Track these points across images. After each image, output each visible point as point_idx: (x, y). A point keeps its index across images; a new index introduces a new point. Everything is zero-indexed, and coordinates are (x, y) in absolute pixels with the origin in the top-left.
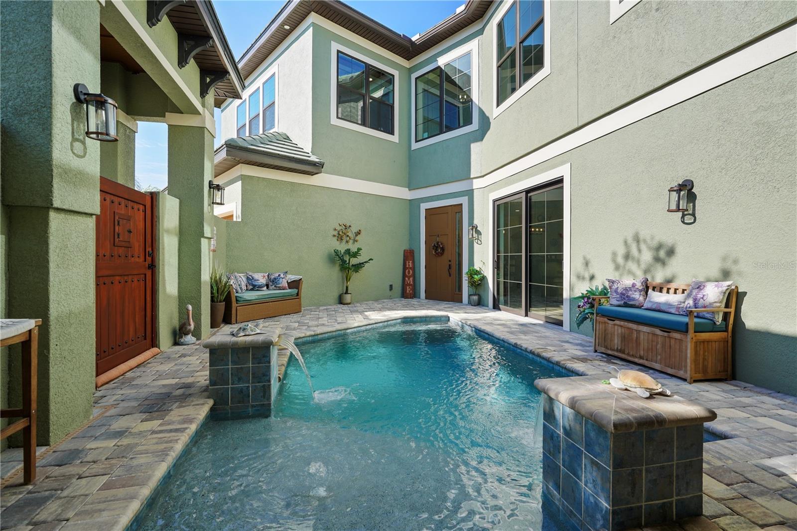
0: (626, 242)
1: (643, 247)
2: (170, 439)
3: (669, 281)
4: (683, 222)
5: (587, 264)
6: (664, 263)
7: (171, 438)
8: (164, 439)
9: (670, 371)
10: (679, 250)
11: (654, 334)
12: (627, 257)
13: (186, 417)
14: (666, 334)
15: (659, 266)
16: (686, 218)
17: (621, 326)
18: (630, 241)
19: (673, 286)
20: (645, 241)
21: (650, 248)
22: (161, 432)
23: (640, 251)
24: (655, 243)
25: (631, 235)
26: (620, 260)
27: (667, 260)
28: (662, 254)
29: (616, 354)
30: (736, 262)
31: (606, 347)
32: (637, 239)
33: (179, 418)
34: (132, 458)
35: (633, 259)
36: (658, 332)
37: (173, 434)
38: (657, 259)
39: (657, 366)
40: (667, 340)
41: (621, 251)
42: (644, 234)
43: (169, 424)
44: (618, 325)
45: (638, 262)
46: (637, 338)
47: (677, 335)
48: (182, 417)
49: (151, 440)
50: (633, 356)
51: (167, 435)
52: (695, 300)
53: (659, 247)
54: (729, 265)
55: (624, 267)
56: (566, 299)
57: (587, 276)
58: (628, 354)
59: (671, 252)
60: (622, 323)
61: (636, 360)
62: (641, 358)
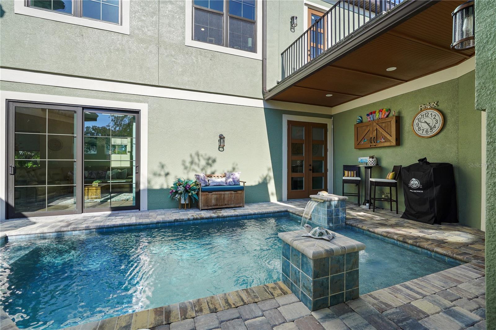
0: (191, 156)
1: (201, 158)
2: (416, 285)
3: (213, 173)
4: (219, 150)
5: (163, 166)
6: (211, 165)
7: (414, 285)
8: (419, 287)
9: (237, 206)
10: (218, 160)
11: (231, 194)
12: (192, 163)
13: (393, 293)
14: (236, 192)
15: (209, 167)
16: (220, 148)
17: (216, 194)
18: (193, 155)
19: (216, 175)
20: (202, 156)
21: (204, 159)
22: (418, 293)
23: (199, 160)
24: (207, 157)
25: (194, 153)
26: (188, 164)
27: (212, 164)
28: (210, 162)
29: (213, 207)
30: (237, 165)
31: (208, 206)
32: (198, 155)
33: (398, 295)
34: (444, 287)
35: (196, 164)
36: (233, 192)
37: (411, 287)
38: (208, 164)
39: (232, 206)
40: (236, 194)
41: (188, 160)
42: (201, 152)
43: (409, 295)
44: (214, 194)
45: (198, 165)
46: (224, 197)
47: (240, 192)
48: (396, 295)
49: (428, 291)
50: (222, 205)
51: (415, 288)
52: (233, 179)
53: (209, 159)
54: (235, 166)
55: (190, 168)
56: (144, 190)
57: (163, 173)
58: (220, 205)
59: (214, 161)
60: (217, 193)
61: (224, 207)
62: (226, 205)
